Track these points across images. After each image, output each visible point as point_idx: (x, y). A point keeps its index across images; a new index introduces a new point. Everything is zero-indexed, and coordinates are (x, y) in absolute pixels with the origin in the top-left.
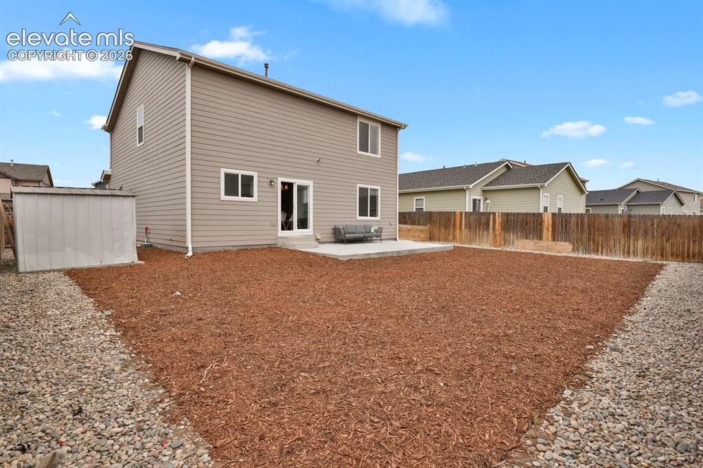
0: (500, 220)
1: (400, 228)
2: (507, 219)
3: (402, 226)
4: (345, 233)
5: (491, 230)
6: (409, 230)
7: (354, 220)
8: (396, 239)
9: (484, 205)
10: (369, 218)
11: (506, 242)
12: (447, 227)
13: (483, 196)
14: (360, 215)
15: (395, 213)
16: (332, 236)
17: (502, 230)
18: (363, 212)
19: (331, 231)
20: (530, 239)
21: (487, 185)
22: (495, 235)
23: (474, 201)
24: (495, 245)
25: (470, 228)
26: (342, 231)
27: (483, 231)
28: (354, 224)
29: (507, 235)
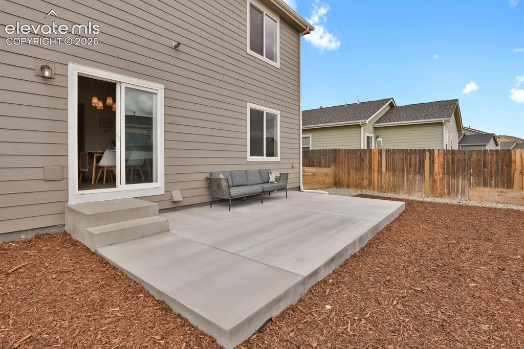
0: (441, 159)
1: (304, 171)
2: (453, 158)
3: (308, 169)
4: (229, 187)
5: (427, 174)
6: (314, 174)
7: (242, 161)
8: (299, 189)
9: (375, 144)
10: (264, 158)
11: (451, 190)
12: (359, 169)
13: (375, 133)
14: (252, 154)
15: (297, 151)
16: (204, 192)
17: (444, 174)
18: (256, 150)
19: (203, 184)
20: (491, 186)
21: (377, 122)
22: (434, 181)
23: (368, 137)
24: (433, 193)
25: (394, 171)
26: (224, 183)
27: (415, 175)
28: (243, 168)
29: (452, 181)
